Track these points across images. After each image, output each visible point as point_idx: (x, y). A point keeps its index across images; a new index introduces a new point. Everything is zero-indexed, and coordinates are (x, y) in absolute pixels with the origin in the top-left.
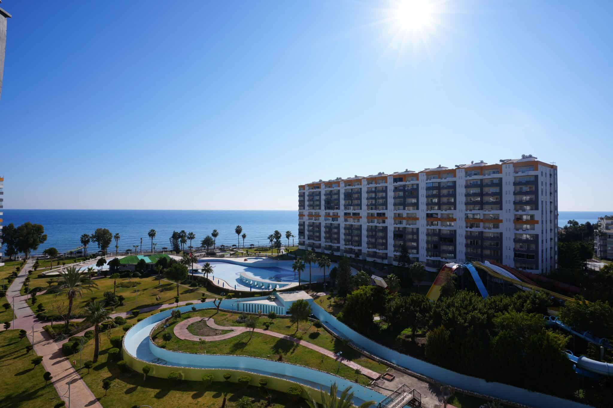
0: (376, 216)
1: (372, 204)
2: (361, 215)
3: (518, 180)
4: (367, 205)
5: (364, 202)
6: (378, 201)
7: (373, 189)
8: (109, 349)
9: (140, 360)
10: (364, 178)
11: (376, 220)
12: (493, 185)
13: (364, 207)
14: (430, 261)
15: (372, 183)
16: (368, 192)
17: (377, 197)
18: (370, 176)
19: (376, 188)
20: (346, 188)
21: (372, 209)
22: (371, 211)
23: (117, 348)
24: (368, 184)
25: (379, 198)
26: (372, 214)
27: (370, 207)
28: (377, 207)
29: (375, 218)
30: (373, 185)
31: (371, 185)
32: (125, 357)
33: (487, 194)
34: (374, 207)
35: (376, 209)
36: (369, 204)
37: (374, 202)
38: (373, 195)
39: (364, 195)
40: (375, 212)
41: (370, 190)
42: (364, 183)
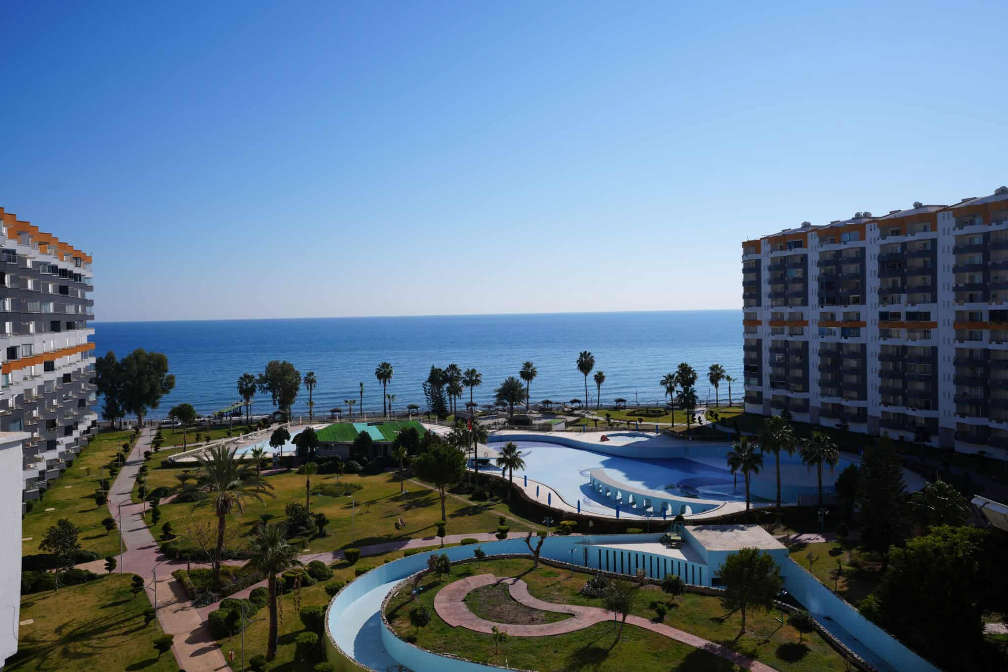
0: (986, 318)
1: (971, 286)
2: (933, 319)
4: (956, 289)
5: (946, 278)
6: (993, 274)
7: (978, 241)
8: (297, 633)
9: (362, 665)
10: (945, 208)
11: (986, 334)
13: (946, 295)
15: (972, 223)
16: (957, 250)
17: (989, 263)
18: (964, 201)
19: (986, 236)
20: (885, 242)
21: (972, 299)
22: (967, 307)
23: (313, 631)
24: (960, 225)
25: (996, 267)
26: (972, 315)
27: (967, 294)
28: (992, 293)
29: (985, 326)
30: (979, 228)
31: (967, 230)
32: (330, 654)
34: (979, 293)
35: (986, 299)
36: (961, 285)
37: (978, 278)
38: (978, 258)
39: (946, 260)
40: (984, 308)
41: (967, 242)
42: (947, 223)
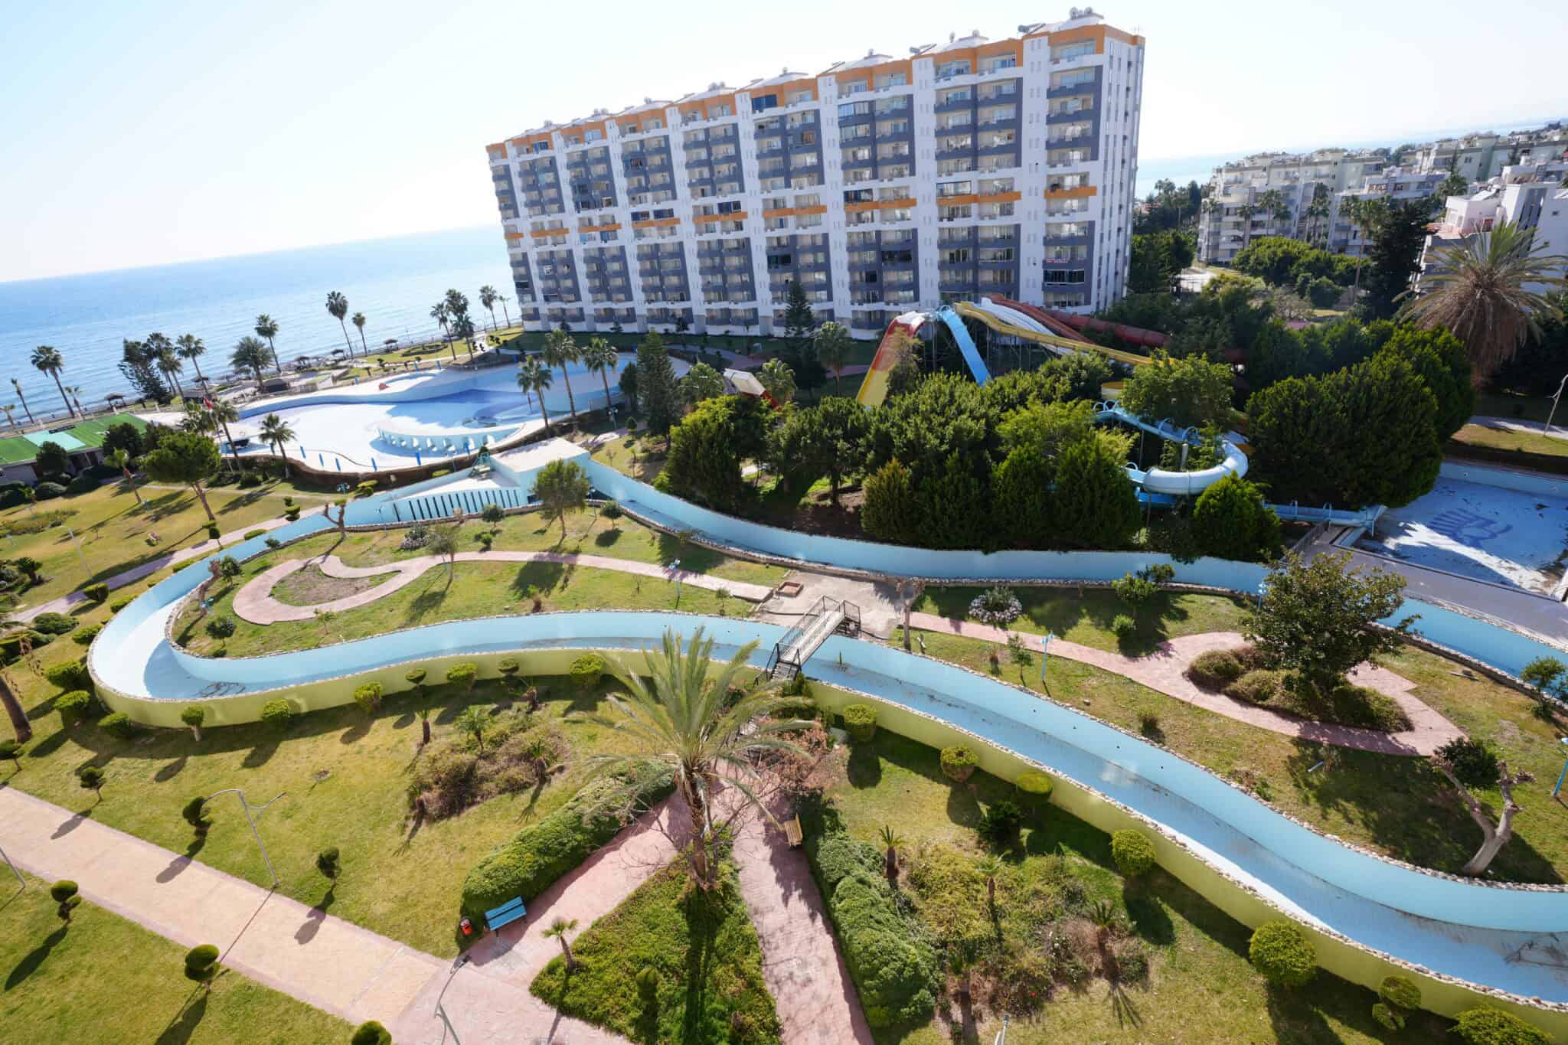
0: (716, 211)
1: (702, 181)
2: (676, 215)
3: (1059, 82)
4: (691, 185)
5: (681, 175)
6: (716, 169)
7: (701, 137)
10: (672, 104)
11: (718, 225)
12: (1002, 99)
13: (683, 191)
14: (860, 316)
15: (694, 119)
16: (686, 147)
17: (713, 159)
18: (686, 97)
19: (707, 131)
20: (624, 140)
21: (703, 194)
22: (702, 201)
24: (686, 121)
25: (719, 162)
26: (705, 209)
27: (699, 189)
28: (718, 187)
29: (717, 218)
30: (699, 125)
31: (692, 125)
33: (988, 127)
34: (708, 188)
35: (714, 193)
36: (694, 181)
37: (706, 173)
38: (703, 154)
39: (679, 157)
40: (713, 201)
41: (692, 138)
42: (674, 118)
